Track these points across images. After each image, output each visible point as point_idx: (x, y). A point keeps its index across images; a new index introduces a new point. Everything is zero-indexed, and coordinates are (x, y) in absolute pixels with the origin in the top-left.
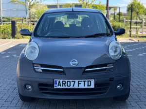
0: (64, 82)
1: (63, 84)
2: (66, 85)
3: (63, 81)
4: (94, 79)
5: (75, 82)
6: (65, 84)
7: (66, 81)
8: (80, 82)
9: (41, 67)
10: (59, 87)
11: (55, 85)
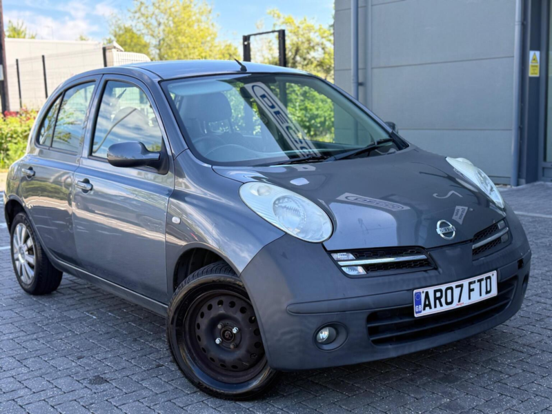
0: (438, 294)
1: (436, 298)
2: (443, 300)
3: (435, 292)
4: (496, 269)
5: (461, 286)
6: (439, 299)
7: (443, 287)
8: (472, 286)
9: (358, 258)
10: (428, 312)
11: (416, 308)
